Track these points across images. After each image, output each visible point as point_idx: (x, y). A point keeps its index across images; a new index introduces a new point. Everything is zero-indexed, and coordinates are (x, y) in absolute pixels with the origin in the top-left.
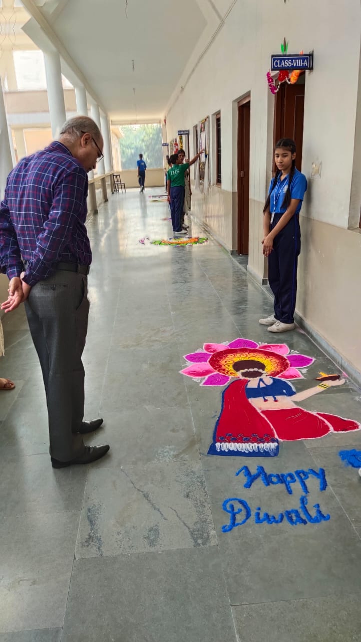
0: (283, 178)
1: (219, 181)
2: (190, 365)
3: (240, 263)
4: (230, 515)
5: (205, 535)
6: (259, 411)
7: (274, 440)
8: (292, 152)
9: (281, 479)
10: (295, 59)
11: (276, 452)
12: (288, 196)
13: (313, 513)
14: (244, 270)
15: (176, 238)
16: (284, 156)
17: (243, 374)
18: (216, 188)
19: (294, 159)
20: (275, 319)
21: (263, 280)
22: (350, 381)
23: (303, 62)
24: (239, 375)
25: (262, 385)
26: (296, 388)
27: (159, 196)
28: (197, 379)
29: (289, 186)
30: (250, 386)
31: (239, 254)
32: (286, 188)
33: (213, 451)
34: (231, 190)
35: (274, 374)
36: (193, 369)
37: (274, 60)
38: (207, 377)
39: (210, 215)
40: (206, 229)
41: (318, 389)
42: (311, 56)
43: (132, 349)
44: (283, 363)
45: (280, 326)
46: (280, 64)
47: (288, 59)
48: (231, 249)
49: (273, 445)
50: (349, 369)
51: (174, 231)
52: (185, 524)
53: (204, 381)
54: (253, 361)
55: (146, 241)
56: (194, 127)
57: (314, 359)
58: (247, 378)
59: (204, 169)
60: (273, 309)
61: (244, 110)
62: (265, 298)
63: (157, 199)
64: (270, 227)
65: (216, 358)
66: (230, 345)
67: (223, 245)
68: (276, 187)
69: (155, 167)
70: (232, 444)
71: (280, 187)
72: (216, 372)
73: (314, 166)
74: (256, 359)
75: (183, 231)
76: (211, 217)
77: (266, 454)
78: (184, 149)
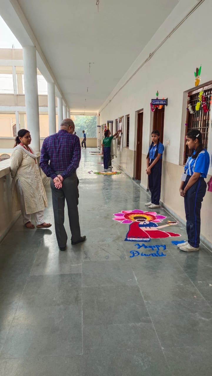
0: (154, 145)
1: (128, 146)
2: (116, 217)
3: (137, 183)
4: (133, 254)
5: (124, 258)
6: (144, 231)
7: (149, 238)
8: (158, 135)
9: (150, 247)
10: (161, 101)
11: (149, 241)
12: (157, 152)
13: (161, 254)
14: (139, 186)
15: (105, 172)
16: (155, 136)
17: (138, 220)
18: (126, 149)
19: (159, 138)
20: (151, 203)
21: (147, 189)
22: (179, 223)
23: (164, 102)
24: (136, 220)
25: (145, 224)
26: (158, 225)
27: (95, 152)
28: (119, 221)
29: (157, 149)
30: (140, 224)
31: (136, 179)
32: (156, 149)
33: (126, 240)
34: (133, 150)
35: (149, 221)
36: (117, 218)
37: (153, 101)
38: (123, 221)
39: (122, 162)
40: (120, 168)
41: (167, 225)
42: (167, 100)
43: (91, 211)
44: (154, 218)
45: (154, 205)
46: (155, 103)
47: (158, 101)
48: (133, 177)
49: (148, 239)
50: (179, 220)
51: (104, 168)
52: (117, 255)
53: (122, 222)
54: (141, 217)
55: (91, 172)
56: (115, 120)
57: (166, 217)
58: (139, 222)
59: (121, 140)
60: (151, 200)
61: (140, 116)
62: (148, 197)
63: (94, 153)
64: (149, 164)
65: (127, 216)
66: (132, 212)
67: (129, 175)
68: (152, 149)
69: (91, 137)
70: (133, 238)
71: (153, 149)
72: (127, 219)
73: (167, 141)
74: (143, 216)
75: (109, 169)
76: (123, 163)
77: (145, 241)
78: (110, 129)
